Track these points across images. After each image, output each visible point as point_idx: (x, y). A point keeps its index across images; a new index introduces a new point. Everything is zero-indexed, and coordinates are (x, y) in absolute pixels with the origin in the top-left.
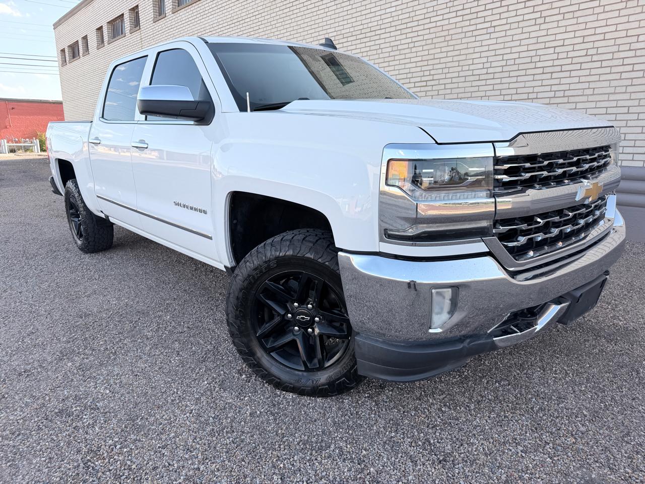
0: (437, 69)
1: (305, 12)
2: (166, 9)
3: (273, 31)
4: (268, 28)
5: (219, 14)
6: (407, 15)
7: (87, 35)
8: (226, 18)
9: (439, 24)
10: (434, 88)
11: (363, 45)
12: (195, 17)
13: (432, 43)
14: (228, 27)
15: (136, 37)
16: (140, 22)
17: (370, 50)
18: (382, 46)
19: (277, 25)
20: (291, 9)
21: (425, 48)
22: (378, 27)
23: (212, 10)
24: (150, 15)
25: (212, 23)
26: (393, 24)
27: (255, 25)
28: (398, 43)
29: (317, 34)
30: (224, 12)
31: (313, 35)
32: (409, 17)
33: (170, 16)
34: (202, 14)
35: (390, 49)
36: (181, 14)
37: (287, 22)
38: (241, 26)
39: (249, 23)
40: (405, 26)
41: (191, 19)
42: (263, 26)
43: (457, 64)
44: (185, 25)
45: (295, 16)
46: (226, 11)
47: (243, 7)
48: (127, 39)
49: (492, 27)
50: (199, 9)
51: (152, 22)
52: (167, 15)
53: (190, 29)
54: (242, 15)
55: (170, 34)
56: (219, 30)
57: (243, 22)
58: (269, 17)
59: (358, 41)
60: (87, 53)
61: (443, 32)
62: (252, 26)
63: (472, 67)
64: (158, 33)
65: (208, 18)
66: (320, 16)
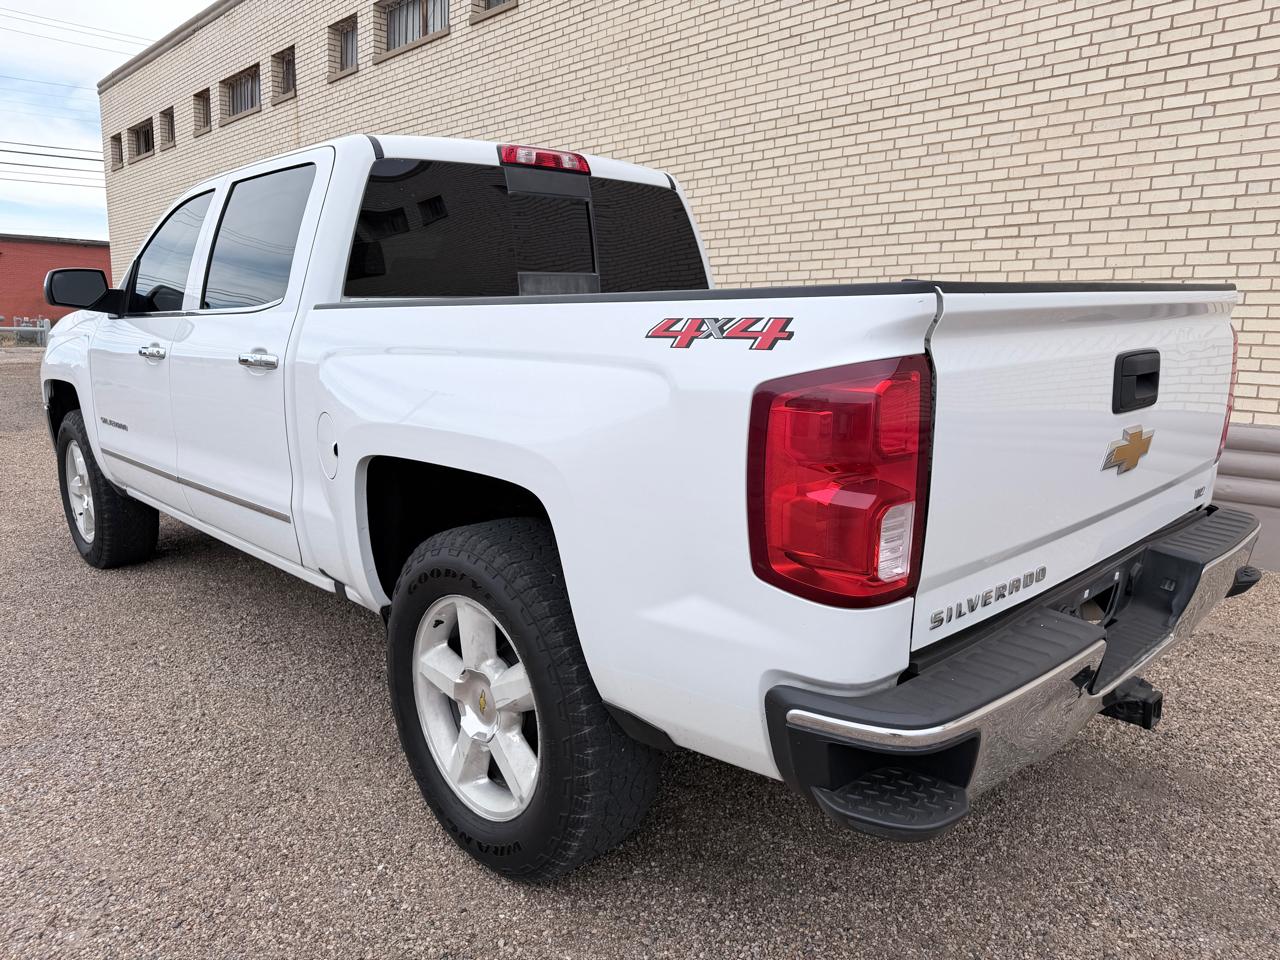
0: (1050, 199)
1: (703, 66)
2: (360, 56)
3: (618, 105)
4: (605, 100)
5: (486, 66)
6: (972, 75)
7: (172, 107)
8: (502, 75)
9: (1056, 95)
10: (1040, 242)
11: (852, 140)
12: (428, 73)
13: (1038, 140)
14: (508, 95)
15: (286, 114)
16: (298, 82)
17: (868, 153)
18: (900, 144)
19: (630, 93)
20: (667, 57)
21: (1017, 149)
22: (891, 101)
23: (469, 58)
24: (321, 66)
25: (468, 86)
26: (931, 94)
27: (573, 92)
28: (946, 136)
29: (731, 114)
30: (497, 62)
31: (721, 116)
32: (976, 79)
33: (368, 70)
34: (444, 67)
35: (922, 151)
36: (393, 67)
37: (654, 87)
38: (539, 93)
39: (559, 88)
41: (419, 76)
42: (594, 94)
43: (1105, 188)
44: (402, 89)
45: (675, 73)
46: (502, 60)
48: (264, 117)
50: (438, 55)
51: (325, 82)
52: (360, 67)
54: (544, 69)
55: (366, 107)
56: (485, 102)
57: (545, 84)
60: (172, 144)
61: (1069, 114)
62: (566, 94)
64: (337, 106)
65: (457, 76)
66: (741, 74)
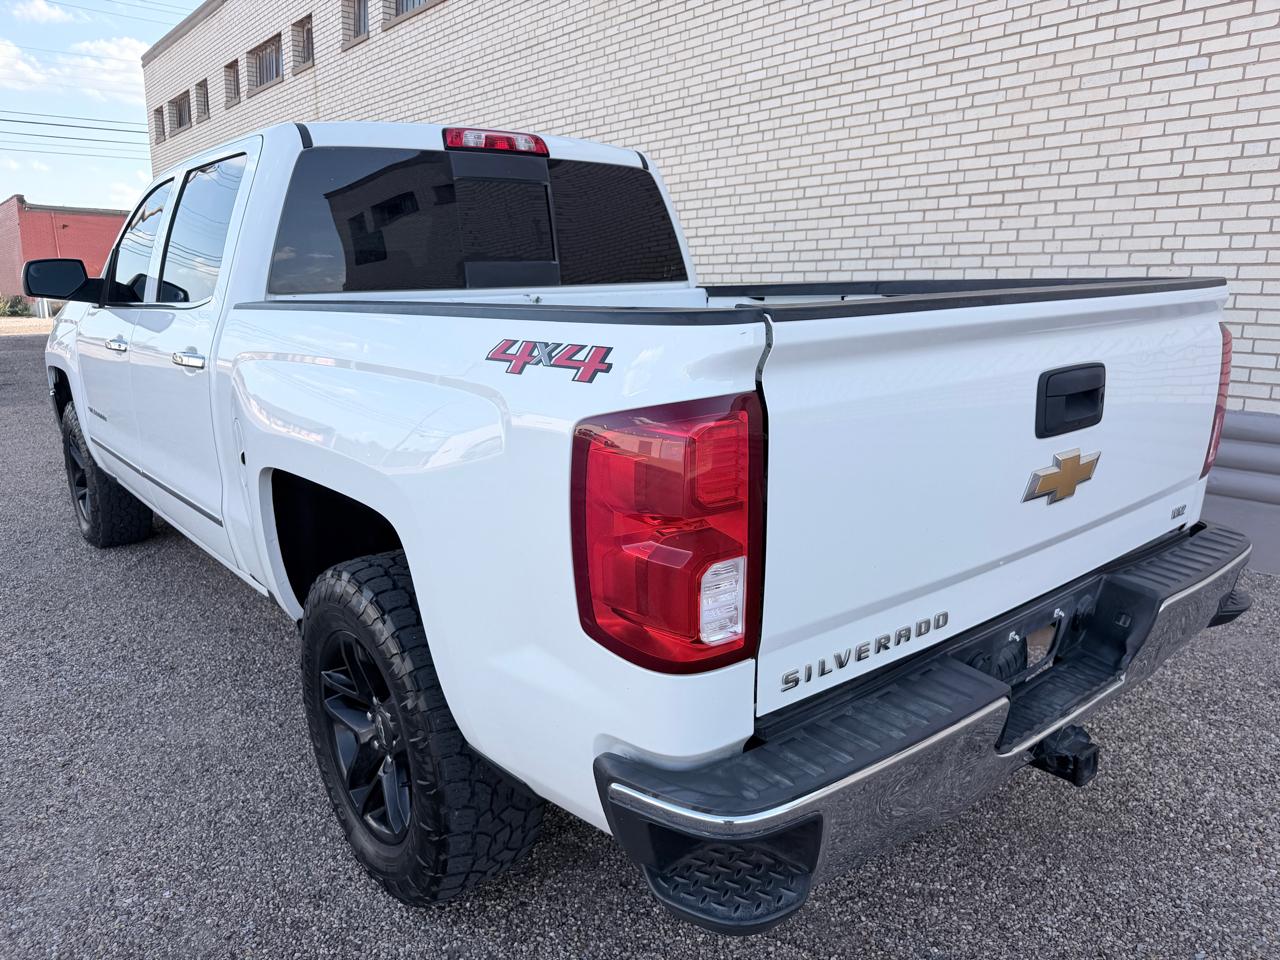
0: (1034, 163)
1: (690, 25)
2: (370, 22)
3: (608, 68)
4: (597, 63)
5: (486, 30)
6: (957, 28)
7: (206, 80)
8: (500, 39)
9: (1044, 48)
10: (1025, 210)
11: (835, 102)
12: (432, 39)
13: (1024, 98)
14: (506, 60)
15: (304, 84)
16: (315, 51)
17: (852, 115)
18: (884, 105)
19: (620, 55)
20: (656, 16)
21: (1002, 109)
22: (876, 59)
23: (469, 22)
24: (336, 35)
25: (469, 51)
26: (916, 50)
27: (566, 55)
28: (930, 96)
29: (717, 75)
30: (496, 26)
31: (707, 78)
32: (962, 33)
33: (378, 37)
34: (447, 32)
35: (905, 112)
36: (401, 33)
37: (643, 49)
38: (535, 57)
39: (553, 52)
40: (948, 55)
41: (424, 42)
42: (587, 57)
43: (1093, 150)
44: (409, 55)
45: (664, 33)
46: (500, 24)
47: (540, 15)
48: (287, 87)
49: (1204, 55)
50: (441, 20)
51: (340, 51)
52: (371, 34)
53: (420, 64)
54: (538, 32)
55: (377, 75)
56: (485, 67)
57: (540, 48)
58: (600, 35)
59: (822, 93)
60: (206, 116)
61: (1055, 69)
62: (560, 58)
63: (1136, 160)
64: (350, 75)
65: (459, 41)
66: (727, 33)
